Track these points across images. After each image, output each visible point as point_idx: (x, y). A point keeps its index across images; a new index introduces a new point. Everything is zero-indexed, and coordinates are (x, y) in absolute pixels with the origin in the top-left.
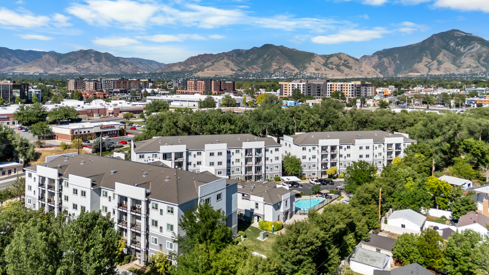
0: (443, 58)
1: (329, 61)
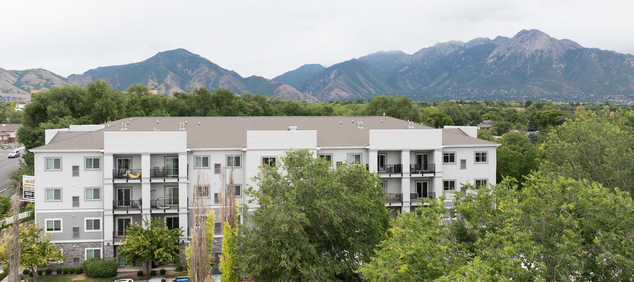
0: (171, 81)
1: (23, 80)
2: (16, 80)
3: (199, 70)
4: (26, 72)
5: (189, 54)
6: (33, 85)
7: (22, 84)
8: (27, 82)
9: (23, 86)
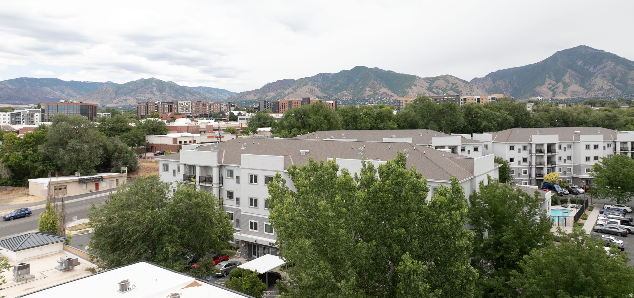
1: (434, 85)
2: (428, 86)
3: (603, 66)
4: (436, 78)
5: (591, 50)
6: (441, 89)
7: (432, 89)
8: (437, 87)
9: (434, 90)
